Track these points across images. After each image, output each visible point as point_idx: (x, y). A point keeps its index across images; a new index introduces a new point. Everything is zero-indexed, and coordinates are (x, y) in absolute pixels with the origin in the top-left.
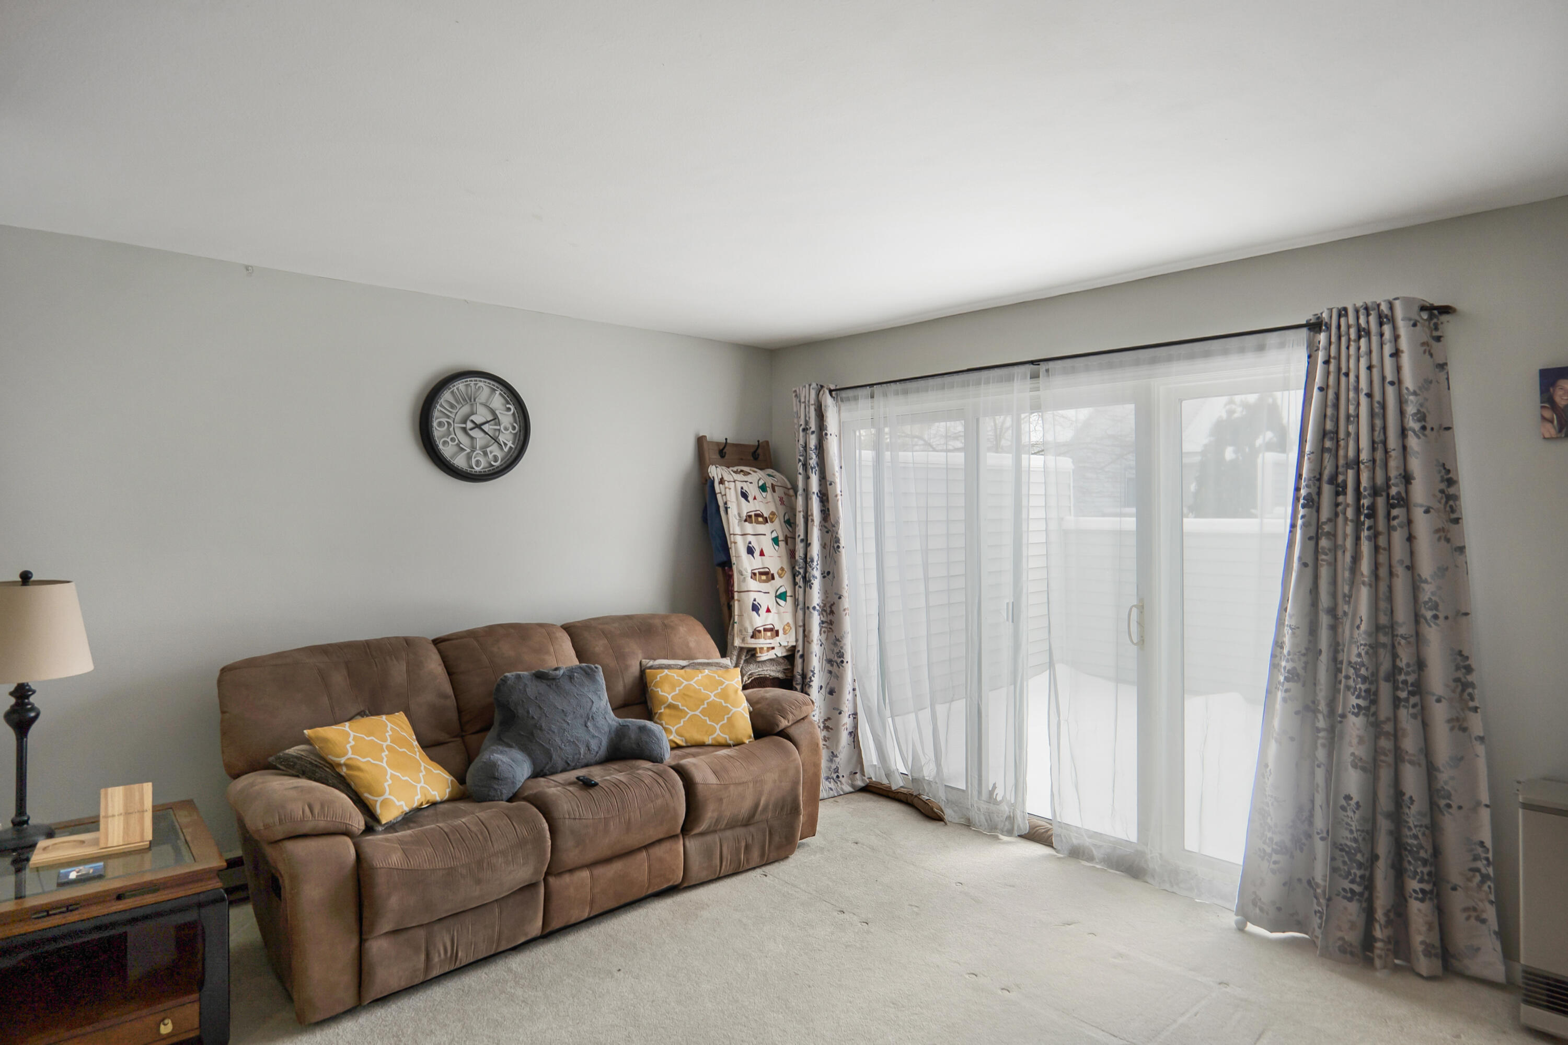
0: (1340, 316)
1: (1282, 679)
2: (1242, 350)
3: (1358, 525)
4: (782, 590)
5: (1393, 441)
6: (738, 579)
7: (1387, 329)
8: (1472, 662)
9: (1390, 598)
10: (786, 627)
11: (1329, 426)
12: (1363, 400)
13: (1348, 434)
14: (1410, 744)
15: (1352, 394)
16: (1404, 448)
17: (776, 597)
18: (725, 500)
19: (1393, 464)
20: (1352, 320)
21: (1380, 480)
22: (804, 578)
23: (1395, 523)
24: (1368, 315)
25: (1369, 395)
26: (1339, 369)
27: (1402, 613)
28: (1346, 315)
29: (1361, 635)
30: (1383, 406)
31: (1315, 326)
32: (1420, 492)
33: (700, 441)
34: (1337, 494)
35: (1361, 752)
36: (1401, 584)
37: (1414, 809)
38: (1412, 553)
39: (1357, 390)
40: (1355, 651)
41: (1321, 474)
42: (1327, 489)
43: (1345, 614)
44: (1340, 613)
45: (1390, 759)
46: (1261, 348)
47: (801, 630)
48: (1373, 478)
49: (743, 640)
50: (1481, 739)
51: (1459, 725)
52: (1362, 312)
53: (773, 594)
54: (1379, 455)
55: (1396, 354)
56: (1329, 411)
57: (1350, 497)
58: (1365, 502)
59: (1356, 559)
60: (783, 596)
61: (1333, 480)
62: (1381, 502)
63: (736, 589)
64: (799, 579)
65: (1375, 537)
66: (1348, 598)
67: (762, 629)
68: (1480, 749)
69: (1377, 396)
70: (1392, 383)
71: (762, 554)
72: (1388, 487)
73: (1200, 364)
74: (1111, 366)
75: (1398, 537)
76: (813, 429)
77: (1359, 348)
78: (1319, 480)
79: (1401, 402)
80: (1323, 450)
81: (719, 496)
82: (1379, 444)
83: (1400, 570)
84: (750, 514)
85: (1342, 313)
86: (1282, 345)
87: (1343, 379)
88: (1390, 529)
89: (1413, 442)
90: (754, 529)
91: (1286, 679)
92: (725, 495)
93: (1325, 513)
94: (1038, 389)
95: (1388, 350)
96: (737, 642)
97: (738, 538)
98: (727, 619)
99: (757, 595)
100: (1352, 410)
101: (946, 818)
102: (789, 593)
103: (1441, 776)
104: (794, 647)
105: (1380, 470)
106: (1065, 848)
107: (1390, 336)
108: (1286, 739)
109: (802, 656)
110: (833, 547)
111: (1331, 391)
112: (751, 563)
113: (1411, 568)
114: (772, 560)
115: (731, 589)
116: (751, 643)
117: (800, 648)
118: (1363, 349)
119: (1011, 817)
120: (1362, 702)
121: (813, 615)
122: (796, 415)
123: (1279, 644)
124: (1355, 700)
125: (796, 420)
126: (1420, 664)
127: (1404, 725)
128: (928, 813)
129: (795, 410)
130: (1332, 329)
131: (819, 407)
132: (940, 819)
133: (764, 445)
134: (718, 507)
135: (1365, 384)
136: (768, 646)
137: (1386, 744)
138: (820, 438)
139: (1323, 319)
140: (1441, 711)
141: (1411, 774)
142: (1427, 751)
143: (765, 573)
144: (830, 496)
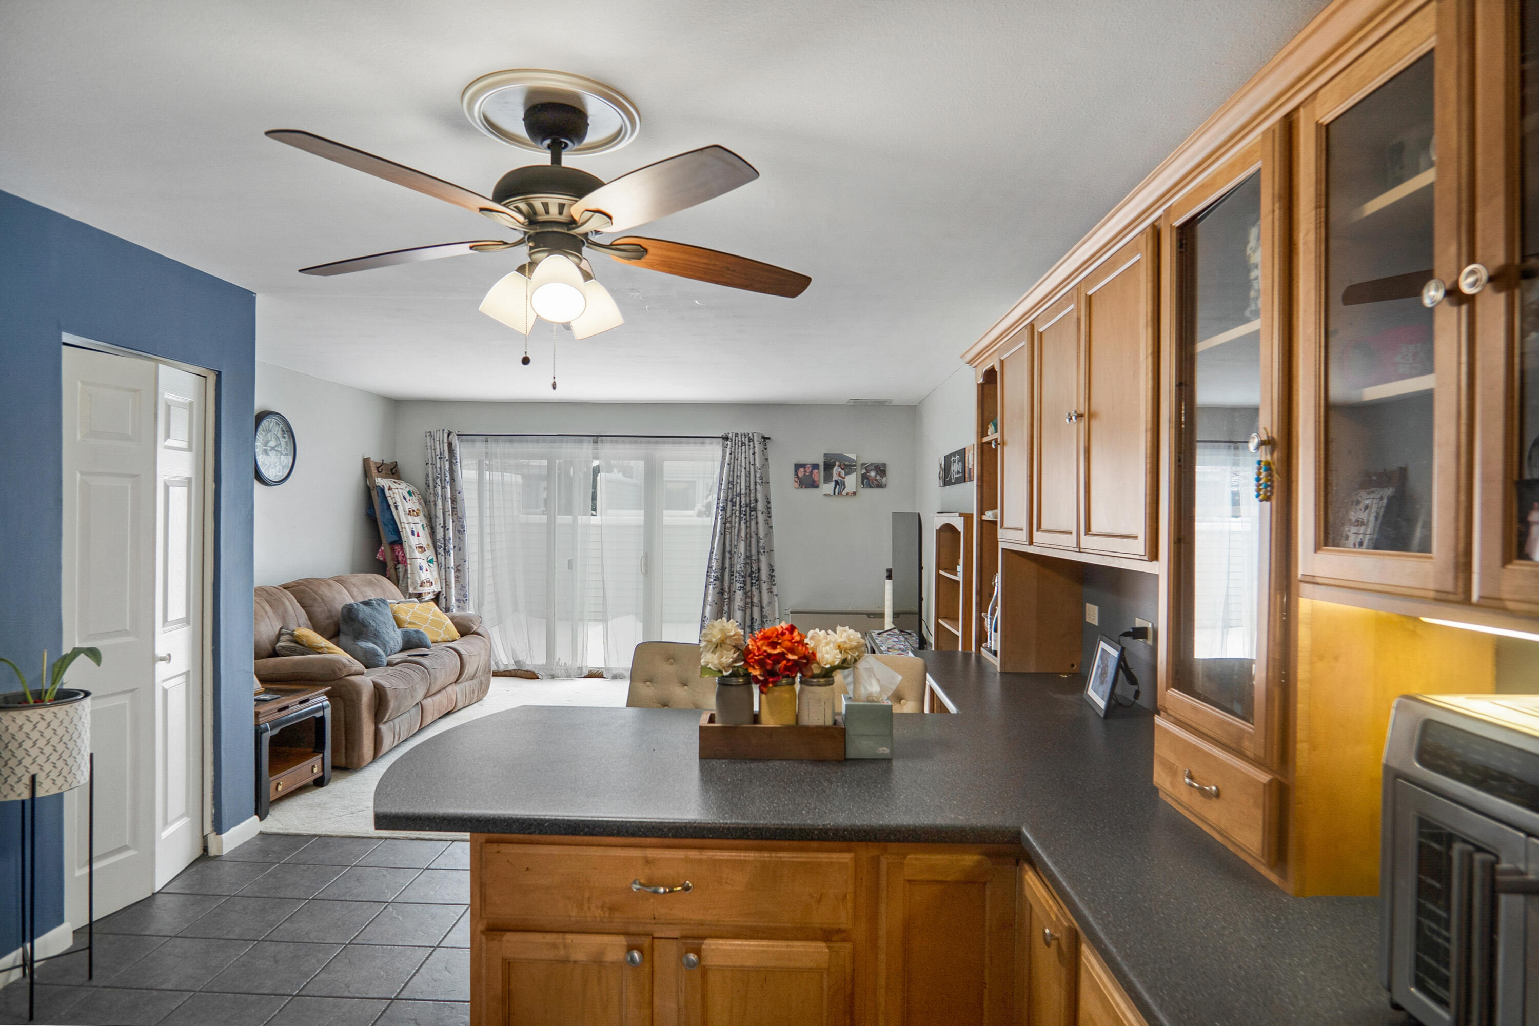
0: (735, 436)
1: (712, 580)
2: (695, 443)
3: (740, 519)
4: (430, 558)
5: (752, 487)
6: (409, 551)
7: (751, 444)
8: (774, 568)
9: (750, 546)
10: (436, 580)
11: (731, 479)
12: (743, 470)
13: (737, 483)
14: (756, 600)
15: (739, 468)
16: (756, 489)
17: (427, 562)
18: (394, 502)
19: (752, 495)
20: (740, 439)
21: (748, 501)
22: (445, 550)
23: (752, 517)
24: (745, 437)
25: (745, 468)
26: (735, 457)
27: (754, 552)
29: (742, 560)
30: (749, 473)
31: (726, 438)
32: (760, 506)
33: (366, 461)
34: (733, 506)
35: (741, 604)
36: (754, 541)
37: (757, 623)
38: (757, 529)
39: (741, 465)
40: (739, 566)
41: (727, 498)
42: (730, 504)
44: (733, 552)
45: (750, 606)
46: (703, 443)
47: (444, 581)
48: (745, 501)
49: (415, 589)
50: (776, 595)
51: (770, 591)
52: (743, 436)
53: (426, 560)
54: (748, 492)
55: (754, 454)
56: (731, 473)
57: (738, 507)
58: (743, 509)
59: (739, 531)
60: (430, 561)
61: (731, 501)
62: (748, 509)
63: (408, 557)
64: (441, 551)
65: (746, 523)
66: (736, 546)
67: (425, 581)
68: (776, 599)
69: (748, 470)
70: (752, 465)
71: (418, 535)
72: (751, 504)
73: (677, 447)
74: (636, 442)
75: (753, 522)
76: (447, 458)
77: (741, 450)
78: (727, 500)
79: (755, 472)
80: (729, 488)
81: (389, 499)
82: (748, 487)
83: (753, 535)
84: (410, 510)
85: (737, 435)
86: (711, 443)
87: (735, 461)
88: (751, 519)
89: (758, 487)
90: (413, 519)
91: (714, 580)
92: (394, 498)
93: (729, 514)
94: (597, 449)
95: (751, 452)
96: (411, 590)
97: (406, 526)
98: (395, 578)
99: (419, 561)
100: (739, 474)
101: (540, 677)
102: (435, 559)
103: (765, 610)
104: (439, 593)
105: (748, 498)
106: (611, 675)
107: (751, 446)
108: (714, 604)
109: (445, 597)
110: (459, 531)
111: (732, 466)
112: (414, 541)
113: (757, 534)
114: (424, 539)
115: (400, 558)
116: (420, 590)
117: (444, 592)
118: (743, 451)
119: (580, 669)
120: (742, 585)
121: (450, 573)
122: (429, 448)
123: (710, 567)
124: (738, 585)
125: (429, 451)
126: (759, 570)
127: (754, 593)
128: (531, 676)
129: (429, 444)
130: (732, 441)
131: (450, 445)
132: (538, 678)
133: (396, 465)
134: (389, 506)
135: (743, 464)
136: (429, 591)
137: (748, 600)
138: (451, 464)
139: (730, 435)
140: (765, 587)
141: (756, 611)
142: (761, 601)
143: (421, 547)
144: (459, 500)
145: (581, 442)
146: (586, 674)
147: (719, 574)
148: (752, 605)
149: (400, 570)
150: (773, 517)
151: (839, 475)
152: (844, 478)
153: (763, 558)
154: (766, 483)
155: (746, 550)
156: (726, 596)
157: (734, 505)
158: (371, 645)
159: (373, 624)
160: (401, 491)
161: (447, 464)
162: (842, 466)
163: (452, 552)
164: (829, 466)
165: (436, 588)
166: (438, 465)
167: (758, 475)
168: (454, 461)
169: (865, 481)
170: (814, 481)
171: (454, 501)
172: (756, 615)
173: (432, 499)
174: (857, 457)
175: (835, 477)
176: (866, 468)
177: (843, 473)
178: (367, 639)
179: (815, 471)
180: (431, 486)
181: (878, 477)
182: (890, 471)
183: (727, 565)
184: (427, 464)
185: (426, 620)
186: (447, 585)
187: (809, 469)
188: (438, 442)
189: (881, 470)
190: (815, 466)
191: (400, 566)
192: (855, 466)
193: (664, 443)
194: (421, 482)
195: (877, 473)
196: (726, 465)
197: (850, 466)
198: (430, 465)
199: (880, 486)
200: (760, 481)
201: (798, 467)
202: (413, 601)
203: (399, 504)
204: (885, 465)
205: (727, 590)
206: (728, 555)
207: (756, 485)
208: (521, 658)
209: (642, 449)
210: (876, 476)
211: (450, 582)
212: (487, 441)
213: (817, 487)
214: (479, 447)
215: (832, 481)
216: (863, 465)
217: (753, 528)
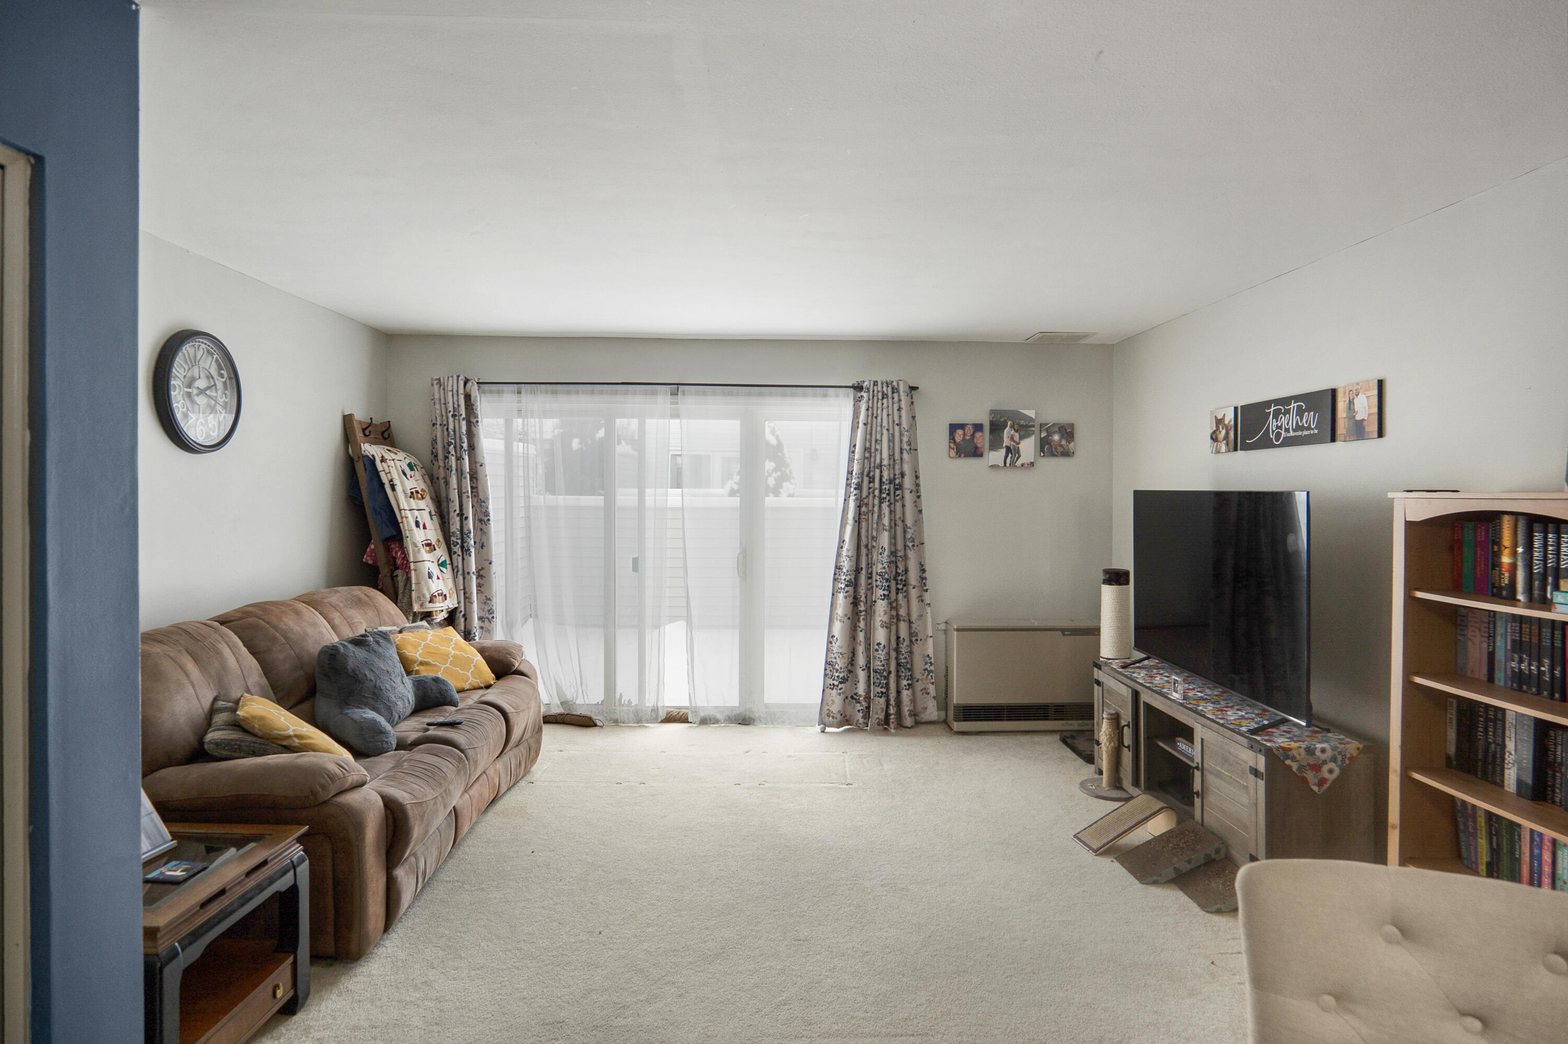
0: (874, 385)
1: (843, 586)
2: (814, 395)
3: (881, 501)
4: (442, 559)
5: (897, 456)
6: (413, 551)
7: (896, 395)
8: (927, 568)
9: (895, 538)
10: (451, 592)
11: (868, 445)
12: (885, 432)
13: (876, 450)
14: (902, 612)
15: (879, 429)
16: (901, 459)
17: (439, 565)
18: (390, 478)
19: (897, 467)
20: (880, 389)
21: (892, 476)
22: (462, 547)
23: (897, 498)
24: (888, 387)
25: (888, 430)
26: (873, 414)
27: (900, 546)
28: (877, 385)
29: (883, 557)
30: (893, 436)
31: (858, 388)
32: (908, 482)
33: (347, 420)
34: (870, 482)
35: (885, 618)
36: (899, 530)
37: (905, 644)
38: (904, 513)
39: (881, 426)
40: (880, 566)
41: (863, 471)
42: (866, 479)
43: (873, 547)
44: (870, 546)
45: (895, 621)
46: (825, 396)
47: (462, 592)
48: (889, 475)
49: (422, 605)
50: (929, 604)
51: (921, 599)
52: (885, 385)
53: (436, 563)
54: (891, 462)
55: (899, 409)
56: (868, 437)
57: (877, 484)
58: (885, 487)
59: (880, 517)
60: (444, 565)
61: (868, 475)
62: (892, 486)
63: (411, 559)
64: (457, 549)
65: (889, 506)
66: (874, 538)
67: (436, 594)
68: (929, 610)
69: (891, 432)
70: (897, 425)
71: (425, 527)
72: (895, 479)
74: (731, 394)
75: (898, 505)
76: (464, 416)
77: (883, 404)
78: (862, 473)
79: (901, 435)
80: (865, 458)
81: (382, 475)
82: (891, 456)
83: (899, 522)
84: (412, 490)
85: (875, 383)
86: (837, 396)
87: (874, 419)
88: (896, 501)
89: (906, 456)
90: (417, 504)
91: (847, 586)
92: (390, 473)
93: (865, 494)
94: (676, 403)
95: (896, 407)
96: (416, 608)
97: (408, 512)
98: (391, 590)
99: (428, 564)
100: (878, 437)
101: (598, 723)
102: (448, 562)
103: (914, 626)
104: (456, 609)
105: (892, 471)
106: (697, 720)
107: (896, 399)
108: (846, 619)
109: (464, 615)
110: (481, 521)
111: (869, 426)
112: (419, 536)
113: (903, 521)
114: (432, 533)
115: (399, 562)
116: (429, 607)
117: (462, 609)
118: (885, 405)
119: (655, 710)
120: (886, 593)
121: (470, 581)
122: (437, 401)
123: (838, 568)
124: (881, 592)
125: (437, 406)
126: (906, 570)
127: (901, 602)
128: (586, 723)
129: (437, 396)
130: (869, 391)
131: (468, 397)
132: (595, 725)
133: (390, 426)
134: (382, 485)
135: (885, 424)
136: (440, 609)
137: (894, 613)
138: (470, 424)
139: (865, 385)
140: (914, 593)
141: (903, 626)
142: (909, 614)
143: (429, 545)
144: (480, 476)
145: (654, 393)
146: (662, 715)
147: (853, 577)
148: (898, 620)
149: (399, 578)
150: (922, 497)
151: (1012, 439)
152: (1018, 443)
153: (911, 554)
154: (913, 450)
155: (890, 544)
156: (862, 607)
157: (872, 480)
158: (370, 714)
159: (370, 675)
160: (398, 463)
161: (464, 424)
162: (1016, 427)
163: (473, 550)
164: (997, 427)
165: (451, 603)
166: (451, 426)
167: (905, 439)
168: (474, 421)
169: (1046, 448)
170: (976, 448)
171: (474, 476)
172: (904, 633)
173: (442, 474)
174: (1036, 414)
175: (1006, 442)
176: (1047, 430)
177: (1017, 435)
178: (363, 704)
179: (978, 434)
180: (441, 456)
181: (1064, 442)
182: (1078, 434)
183: (864, 565)
184: (434, 425)
185: (446, 656)
186: (467, 598)
187: (969, 430)
188: (450, 393)
189: (1068, 432)
190: (978, 427)
191: (399, 572)
192: (1033, 426)
193: (771, 395)
194: (425, 449)
195: (1062, 437)
196: (861, 425)
197: (1027, 426)
198: (438, 426)
199: (1066, 454)
200: (908, 448)
201: (953, 428)
202: (422, 627)
203: (397, 482)
204: (1072, 426)
205: (863, 599)
206: (864, 551)
207: (901, 453)
208: (569, 696)
209: (738, 403)
210: (1060, 440)
211: (471, 593)
212: (519, 392)
213: (981, 455)
214: (509, 399)
215: (1001, 447)
216: (1041, 425)
217: (899, 514)
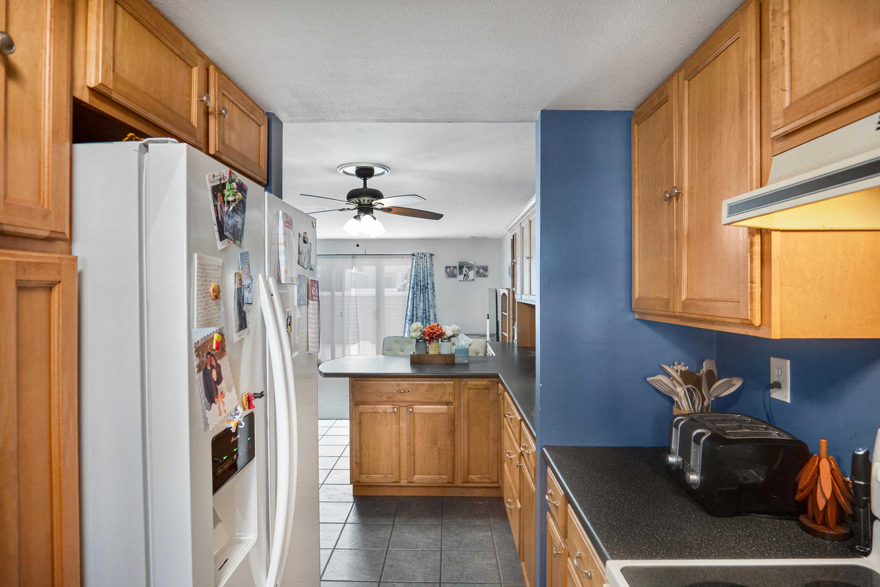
2: (399, 257)
3: (421, 292)
5: (426, 278)
7: (425, 257)
8: (437, 315)
9: (425, 305)
11: (416, 274)
12: (422, 270)
13: (419, 276)
15: (420, 269)
19: (426, 281)
20: (420, 256)
21: (424, 284)
24: (422, 255)
26: (418, 264)
27: (427, 307)
29: (421, 311)
30: (424, 271)
31: (414, 255)
32: (430, 286)
34: (417, 286)
36: (427, 302)
40: (420, 314)
41: (415, 283)
42: (415, 285)
44: (417, 308)
46: (403, 257)
54: (424, 280)
55: (426, 262)
56: (416, 271)
57: (419, 287)
58: (422, 288)
59: (420, 298)
62: (424, 288)
65: (423, 294)
66: (419, 305)
69: (424, 269)
70: (426, 267)
73: (391, 259)
74: (372, 257)
75: (426, 294)
79: (427, 270)
80: (415, 278)
82: (424, 278)
83: (427, 300)
85: (418, 254)
86: (407, 257)
87: (418, 266)
88: (425, 292)
89: (429, 277)
91: (409, 321)
93: (415, 290)
95: (425, 261)
100: (419, 272)
105: (424, 282)
107: (425, 259)
111: (416, 268)
118: (422, 261)
120: (422, 323)
123: (406, 315)
126: (429, 316)
130: (416, 256)
135: (422, 267)
139: (415, 254)
145: (346, 258)
147: (411, 318)
150: (435, 291)
151: (466, 271)
152: (468, 273)
153: (431, 310)
154: (432, 275)
155: (423, 306)
162: (467, 267)
164: (461, 268)
169: (478, 274)
170: (454, 274)
175: (464, 272)
176: (478, 268)
177: (468, 270)
179: (455, 270)
183: (415, 314)
187: (452, 268)
189: (486, 269)
190: (455, 267)
193: (385, 257)
195: (483, 270)
196: (414, 267)
197: (471, 267)
199: (485, 276)
200: (429, 275)
201: (447, 268)
206: (415, 309)
207: (427, 276)
209: (375, 260)
210: (483, 272)
213: (456, 277)
215: (463, 274)
216: (477, 266)
217: (427, 296)
